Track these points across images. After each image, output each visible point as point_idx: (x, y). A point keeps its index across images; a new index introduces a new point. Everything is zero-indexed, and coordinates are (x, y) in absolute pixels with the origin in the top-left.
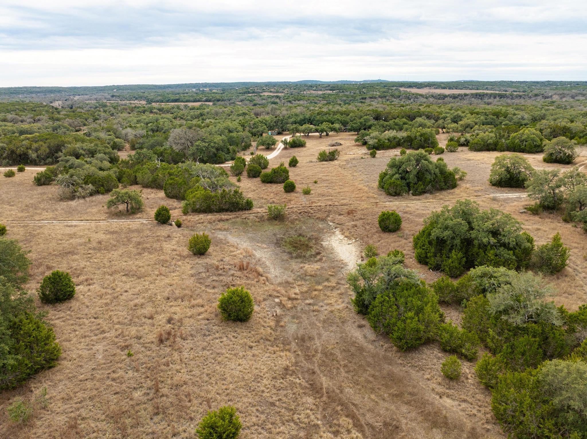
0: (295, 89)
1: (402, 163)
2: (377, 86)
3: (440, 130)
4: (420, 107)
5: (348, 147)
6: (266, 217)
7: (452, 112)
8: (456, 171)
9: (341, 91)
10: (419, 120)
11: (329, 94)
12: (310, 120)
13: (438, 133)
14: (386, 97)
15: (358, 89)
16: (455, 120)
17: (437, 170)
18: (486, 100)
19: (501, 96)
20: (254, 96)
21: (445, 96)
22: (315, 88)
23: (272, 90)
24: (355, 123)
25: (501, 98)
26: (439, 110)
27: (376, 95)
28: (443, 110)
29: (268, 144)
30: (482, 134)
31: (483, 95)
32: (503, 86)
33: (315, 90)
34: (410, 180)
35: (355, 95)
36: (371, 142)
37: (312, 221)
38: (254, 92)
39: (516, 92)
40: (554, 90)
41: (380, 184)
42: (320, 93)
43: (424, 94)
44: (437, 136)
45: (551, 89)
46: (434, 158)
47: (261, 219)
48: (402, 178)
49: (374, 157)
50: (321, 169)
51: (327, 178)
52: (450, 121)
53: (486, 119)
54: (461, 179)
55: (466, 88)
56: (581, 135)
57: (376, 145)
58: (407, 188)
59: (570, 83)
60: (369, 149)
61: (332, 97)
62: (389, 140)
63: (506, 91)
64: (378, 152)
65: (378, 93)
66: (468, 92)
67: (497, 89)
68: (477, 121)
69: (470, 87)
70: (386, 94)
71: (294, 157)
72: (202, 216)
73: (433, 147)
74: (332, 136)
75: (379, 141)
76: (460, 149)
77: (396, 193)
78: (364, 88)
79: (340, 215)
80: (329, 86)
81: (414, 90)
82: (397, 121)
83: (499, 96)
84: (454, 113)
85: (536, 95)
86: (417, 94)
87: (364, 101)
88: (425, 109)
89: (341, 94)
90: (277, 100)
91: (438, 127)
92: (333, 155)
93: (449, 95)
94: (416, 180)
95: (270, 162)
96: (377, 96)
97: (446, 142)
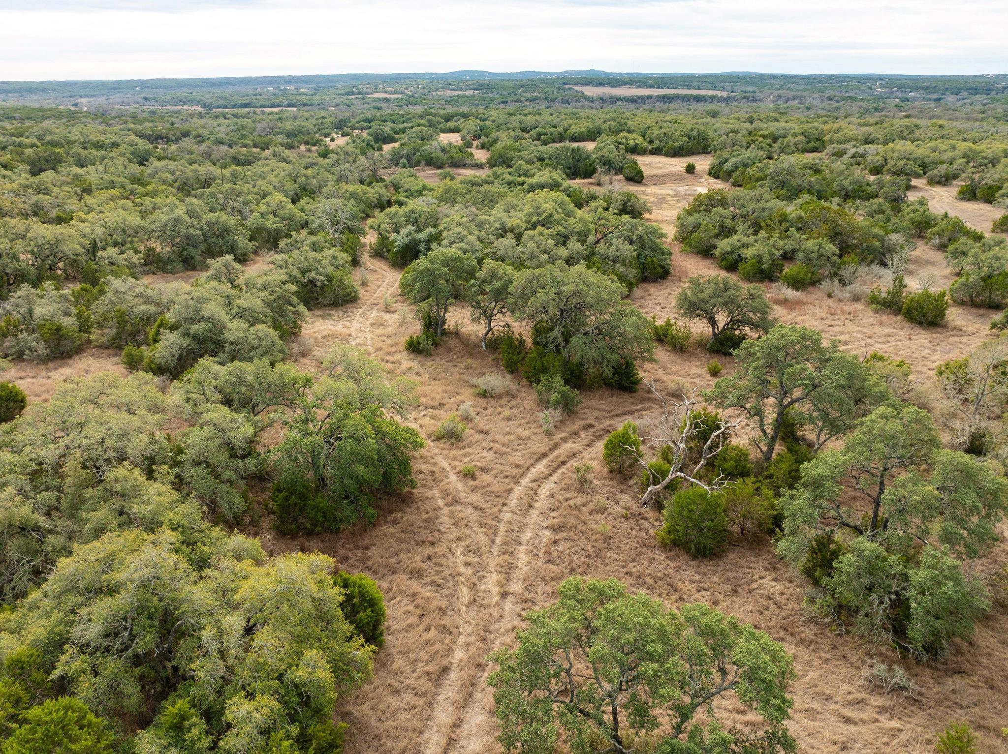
0: (423, 88)
22: (453, 87)
23: (389, 89)
33: (453, 90)
38: (359, 93)
80: (477, 82)
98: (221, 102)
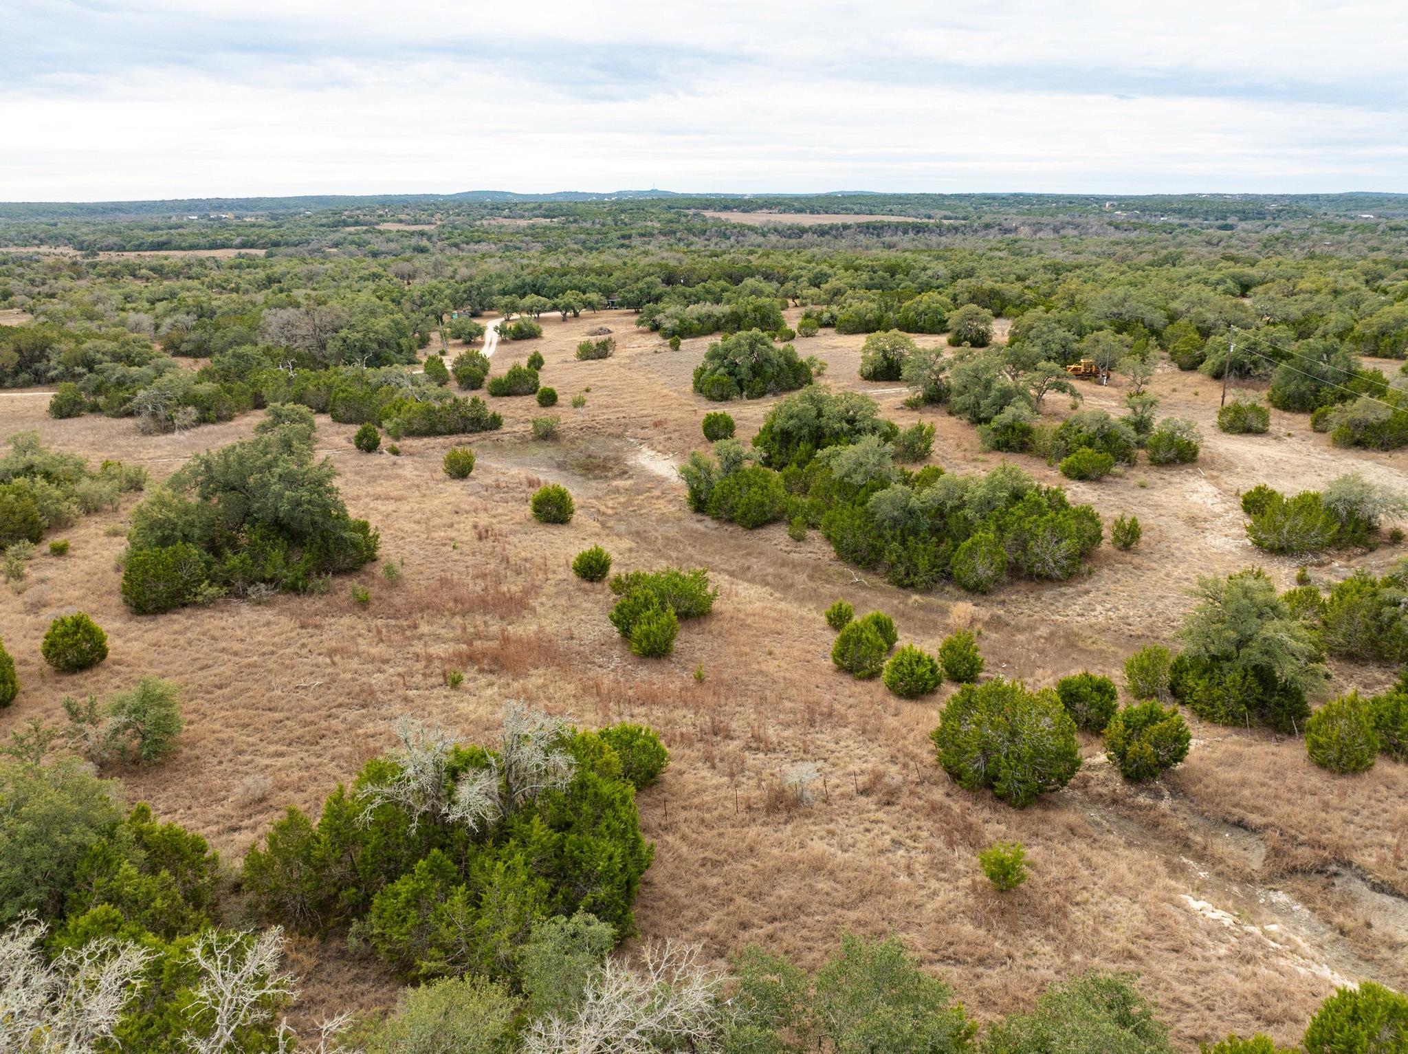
0: (459, 215)
1: (727, 350)
2: (652, 206)
3: (790, 301)
4: (750, 257)
5: (625, 336)
6: (530, 437)
7: (810, 266)
8: (812, 361)
9: (571, 219)
10: (749, 282)
11: (546, 228)
12: (534, 286)
13: (785, 307)
14: (675, 233)
15: (609, 213)
16: (816, 282)
17: (782, 360)
18: (887, 239)
19: (918, 229)
20: (365, 232)
21: (802, 231)
22: (506, 212)
23: (403, 217)
24: (629, 292)
25: (918, 232)
26: (787, 263)
27: (653, 227)
28: (795, 262)
29: (470, 334)
30: (857, 305)
31: (882, 228)
32: (924, 205)
33: (509, 217)
34: (743, 376)
35: (604, 229)
36: (668, 324)
37: (600, 439)
38: (357, 223)
39: (950, 218)
40: (1024, 214)
41: (695, 387)
42: (523, 223)
43: (757, 225)
44: (783, 313)
45: (1018, 214)
46: (779, 346)
47: (523, 440)
48: (730, 374)
49: (677, 349)
50: (586, 372)
51: (605, 383)
52: (806, 284)
53: (872, 279)
54: (819, 374)
55: (848, 211)
56: (1018, 302)
57: (678, 329)
58: (738, 389)
59: (1056, 199)
60: (665, 336)
61: (554, 233)
62: (699, 319)
63: (929, 217)
64: (682, 341)
65: (658, 225)
66: (850, 219)
67: (911, 211)
68: (855, 282)
69: (856, 208)
70: (675, 226)
71: (536, 353)
72: (426, 440)
73: (776, 330)
74: (585, 318)
75: (682, 321)
76: (821, 331)
77: (722, 396)
78: (623, 211)
79: (643, 428)
80: (540, 206)
81: (736, 217)
82: (709, 284)
83: (913, 228)
84: (814, 268)
85: (987, 226)
86: (742, 226)
87: (626, 242)
88: (760, 261)
89: (573, 227)
90: (424, 243)
91: (786, 296)
92: (606, 349)
93: (810, 228)
94: (751, 374)
95: (490, 361)
96: (656, 232)
97: (800, 321)
98: (112, 240)
